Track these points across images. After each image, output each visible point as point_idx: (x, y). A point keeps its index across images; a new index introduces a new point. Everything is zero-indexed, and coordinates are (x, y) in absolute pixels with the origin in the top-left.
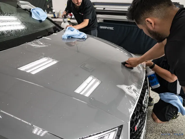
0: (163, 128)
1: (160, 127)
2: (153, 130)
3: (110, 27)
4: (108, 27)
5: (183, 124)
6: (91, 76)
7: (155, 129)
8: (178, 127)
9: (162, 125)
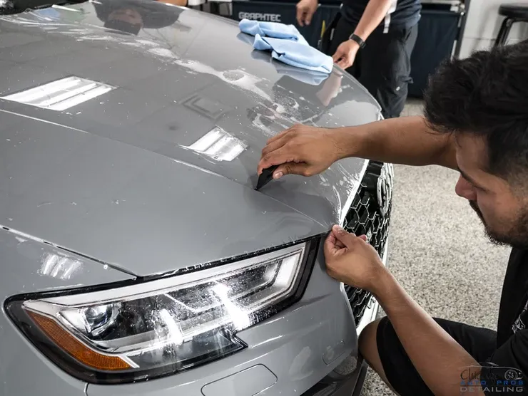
0: (434, 278)
1: (426, 278)
2: (406, 287)
3: (268, 15)
4: (265, 15)
5: (487, 265)
6: (216, 131)
7: (410, 283)
8: (474, 273)
9: (431, 272)
